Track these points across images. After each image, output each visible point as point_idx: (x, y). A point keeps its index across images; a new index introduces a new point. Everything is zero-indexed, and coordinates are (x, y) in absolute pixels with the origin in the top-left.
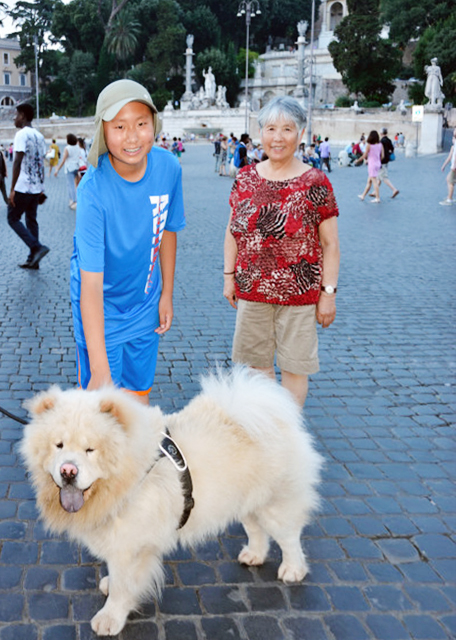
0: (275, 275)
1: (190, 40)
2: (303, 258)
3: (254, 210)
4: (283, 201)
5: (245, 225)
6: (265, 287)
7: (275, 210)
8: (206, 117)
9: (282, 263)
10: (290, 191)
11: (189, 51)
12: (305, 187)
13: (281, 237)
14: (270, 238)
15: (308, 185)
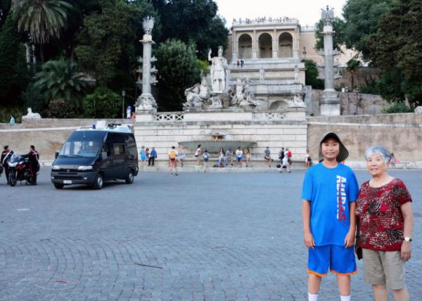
0: (377, 235)
1: (149, 24)
2: (393, 226)
3: (366, 203)
4: (380, 196)
5: (361, 210)
6: (373, 241)
7: (375, 201)
8: (224, 123)
9: (381, 229)
10: (383, 191)
11: (147, 38)
12: (391, 189)
13: (379, 215)
14: (373, 215)
15: (392, 187)
